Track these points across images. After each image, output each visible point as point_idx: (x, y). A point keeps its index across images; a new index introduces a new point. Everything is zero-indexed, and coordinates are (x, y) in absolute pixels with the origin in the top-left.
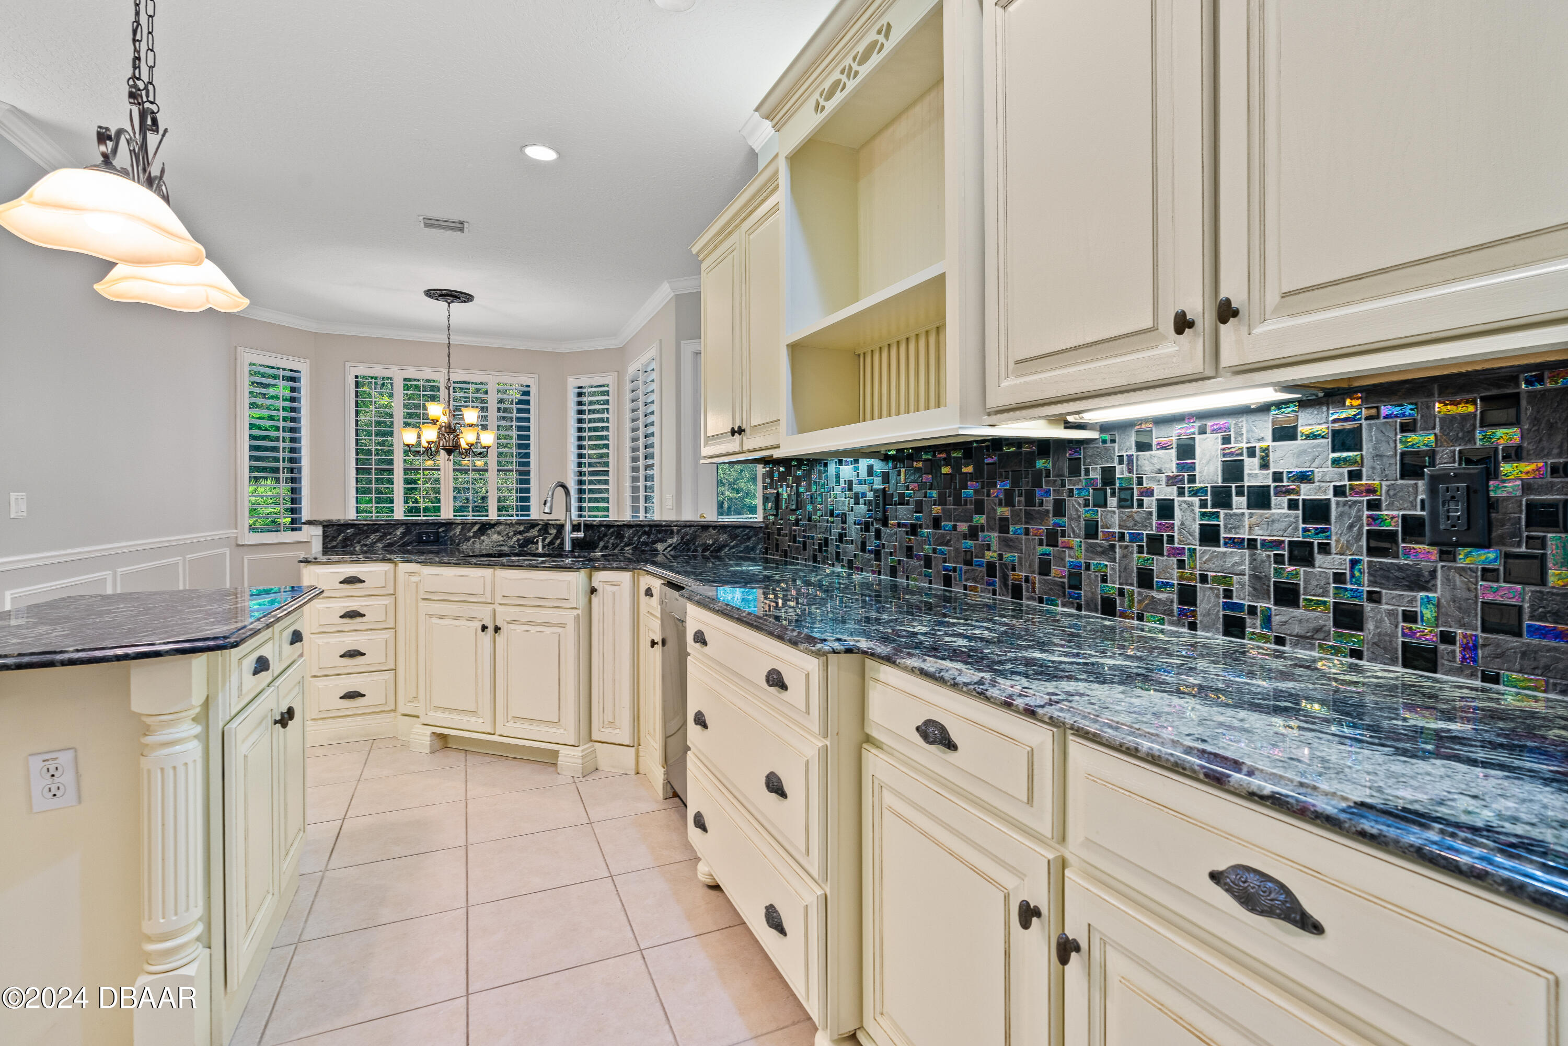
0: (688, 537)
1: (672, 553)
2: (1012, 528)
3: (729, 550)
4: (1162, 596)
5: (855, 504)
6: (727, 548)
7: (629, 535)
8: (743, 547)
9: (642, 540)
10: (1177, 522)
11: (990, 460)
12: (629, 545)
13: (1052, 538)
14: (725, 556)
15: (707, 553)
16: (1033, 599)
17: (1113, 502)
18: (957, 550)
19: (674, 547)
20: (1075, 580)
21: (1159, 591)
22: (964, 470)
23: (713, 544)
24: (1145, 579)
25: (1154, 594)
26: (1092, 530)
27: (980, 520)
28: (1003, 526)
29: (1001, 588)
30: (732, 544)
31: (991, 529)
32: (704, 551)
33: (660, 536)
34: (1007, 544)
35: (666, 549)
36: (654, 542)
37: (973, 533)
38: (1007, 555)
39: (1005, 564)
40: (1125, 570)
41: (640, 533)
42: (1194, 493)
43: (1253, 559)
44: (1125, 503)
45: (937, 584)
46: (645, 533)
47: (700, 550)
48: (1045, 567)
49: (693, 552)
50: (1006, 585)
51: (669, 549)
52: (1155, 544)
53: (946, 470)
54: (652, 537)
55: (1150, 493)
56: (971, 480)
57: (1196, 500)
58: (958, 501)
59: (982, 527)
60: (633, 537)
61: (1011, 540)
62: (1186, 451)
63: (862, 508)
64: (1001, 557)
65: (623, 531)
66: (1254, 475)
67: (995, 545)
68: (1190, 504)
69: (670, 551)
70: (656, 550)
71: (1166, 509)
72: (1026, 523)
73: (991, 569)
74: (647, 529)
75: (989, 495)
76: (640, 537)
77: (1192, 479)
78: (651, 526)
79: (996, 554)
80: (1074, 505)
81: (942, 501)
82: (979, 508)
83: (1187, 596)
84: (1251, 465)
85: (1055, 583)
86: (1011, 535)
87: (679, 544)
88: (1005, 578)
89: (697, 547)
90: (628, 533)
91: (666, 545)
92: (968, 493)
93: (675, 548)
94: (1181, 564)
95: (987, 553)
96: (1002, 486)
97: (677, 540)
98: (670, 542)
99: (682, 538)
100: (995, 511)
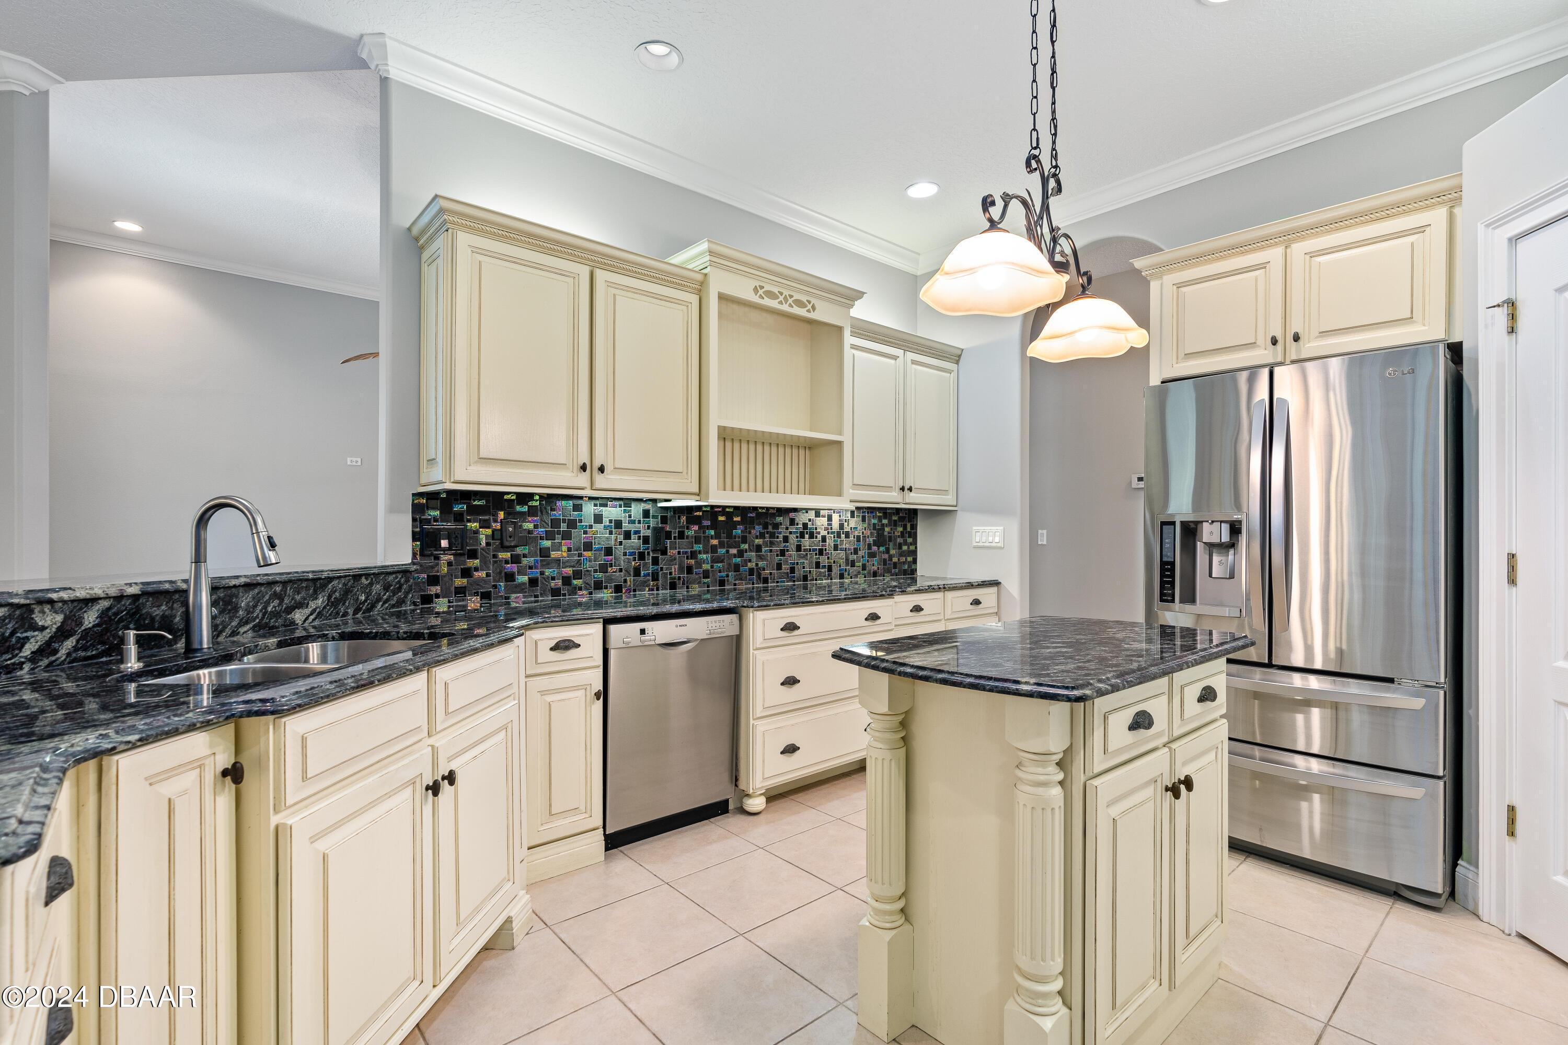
0: (337, 594)
1: (316, 623)
2: (763, 550)
3: (382, 606)
4: (823, 570)
5: (625, 539)
6: (381, 603)
7: (247, 605)
8: (395, 599)
9: (269, 609)
10: (827, 544)
11: (751, 515)
12: (247, 623)
13: (782, 553)
14: (378, 614)
15: (359, 615)
16: (774, 582)
17: (807, 536)
18: (729, 564)
19: (319, 613)
20: (792, 570)
21: (822, 568)
22: (735, 519)
23: (366, 601)
24: (818, 565)
25: (821, 570)
26: (799, 548)
27: (745, 546)
28: (758, 548)
29: (757, 580)
30: (385, 597)
31: (751, 551)
32: (356, 612)
33: (298, 598)
34: (761, 558)
35: (307, 619)
36: (290, 610)
37: (741, 554)
38: (761, 564)
39: (760, 568)
40: (811, 563)
41: (267, 597)
42: (832, 533)
43: (846, 553)
44: (812, 536)
45: (713, 586)
46: (276, 596)
47: (351, 611)
48: (779, 567)
49: (342, 617)
50: (760, 579)
51: (312, 617)
52: (821, 552)
53: (721, 518)
54: (286, 601)
55: (819, 533)
56: (739, 525)
57: (832, 536)
58: (730, 536)
59: (746, 550)
60: (255, 606)
61: (763, 555)
62: (830, 518)
63: (634, 541)
64: (757, 565)
65: (237, 597)
66: (847, 529)
67: (754, 560)
68: (831, 537)
69: (314, 620)
70: (293, 623)
71: (824, 539)
72: (770, 547)
73: (751, 571)
74: (278, 589)
75: (750, 533)
76: (267, 603)
77: (831, 529)
78: (285, 583)
79: (754, 564)
80: (793, 539)
81: (717, 536)
82: (744, 540)
83: (830, 569)
84: (846, 524)
85: (784, 573)
86: (763, 553)
87: (324, 608)
88: (759, 575)
89: (347, 608)
90: (245, 600)
91: (307, 611)
92: (738, 531)
93: (320, 615)
94: (828, 558)
95: (749, 564)
96: (758, 529)
97: (323, 602)
98: (313, 605)
99: (330, 597)
100: (754, 542)
